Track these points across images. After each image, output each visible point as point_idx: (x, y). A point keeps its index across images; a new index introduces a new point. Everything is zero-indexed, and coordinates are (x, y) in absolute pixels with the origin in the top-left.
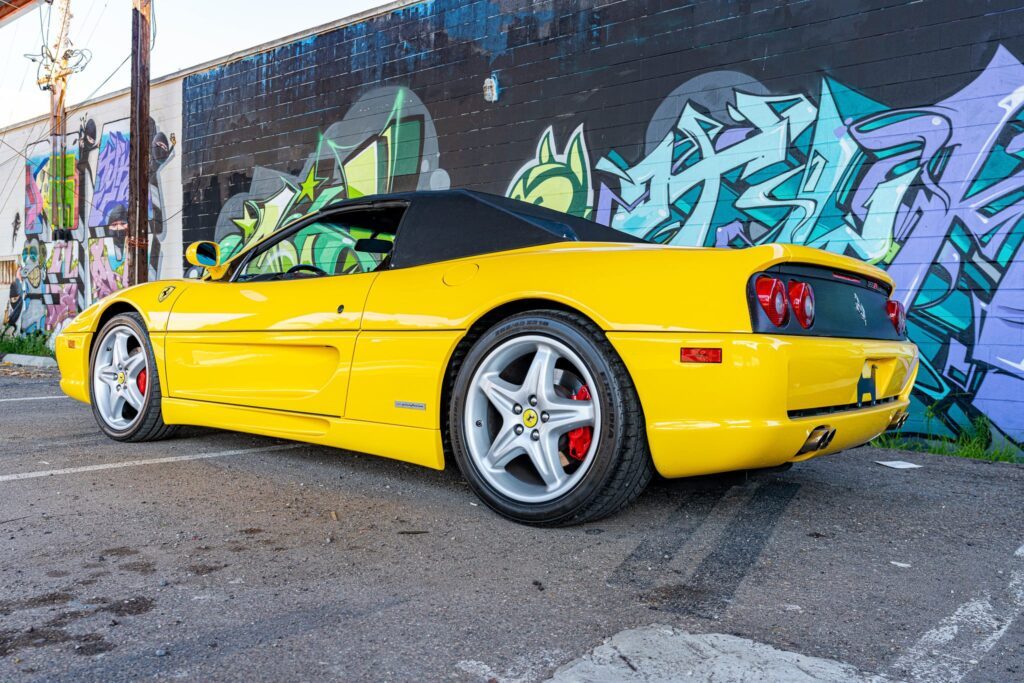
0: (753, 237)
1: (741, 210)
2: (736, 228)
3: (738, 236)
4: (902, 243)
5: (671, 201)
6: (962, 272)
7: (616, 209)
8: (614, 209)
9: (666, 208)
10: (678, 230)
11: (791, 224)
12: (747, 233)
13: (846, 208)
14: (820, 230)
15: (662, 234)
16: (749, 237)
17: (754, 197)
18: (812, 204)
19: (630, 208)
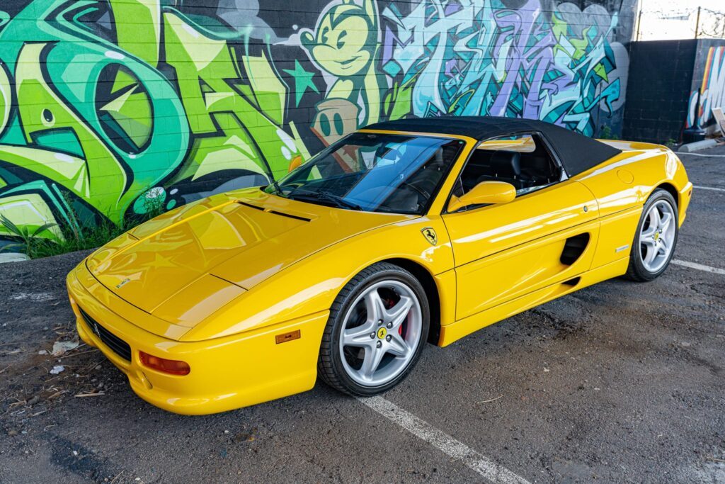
0: (461, 67)
1: (456, 52)
2: (453, 62)
3: (454, 67)
4: (507, 73)
5: (425, 44)
6: (522, 87)
7: (396, 45)
8: (394, 45)
9: (422, 48)
10: (428, 62)
11: (474, 61)
12: (458, 65)
13: (492, 55)
14: (484, 66)
15: (421, 64)
16: (458, 68)
17: (460, 46)
18: (481, 52)
19: (404, 45)
